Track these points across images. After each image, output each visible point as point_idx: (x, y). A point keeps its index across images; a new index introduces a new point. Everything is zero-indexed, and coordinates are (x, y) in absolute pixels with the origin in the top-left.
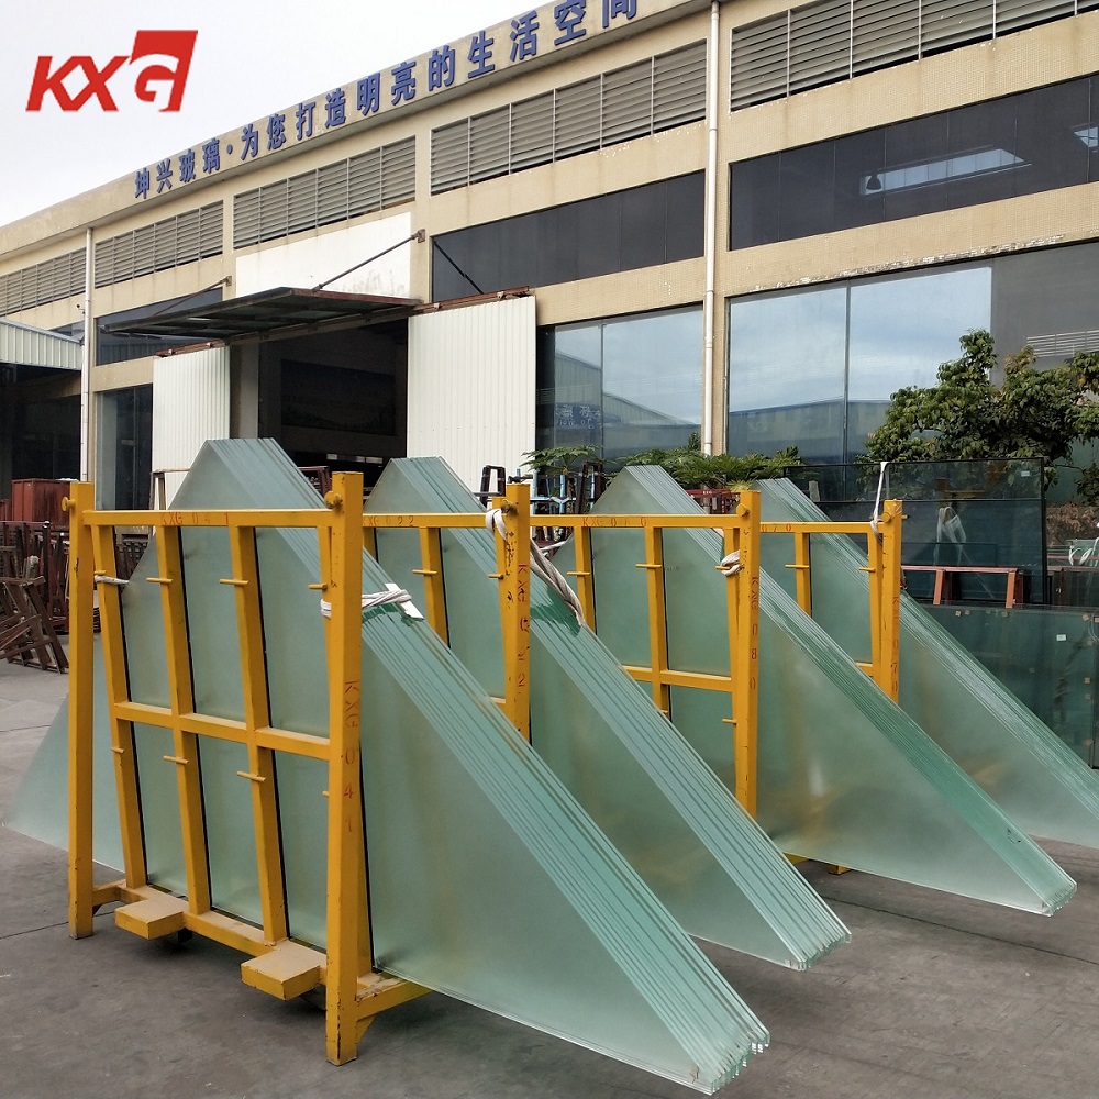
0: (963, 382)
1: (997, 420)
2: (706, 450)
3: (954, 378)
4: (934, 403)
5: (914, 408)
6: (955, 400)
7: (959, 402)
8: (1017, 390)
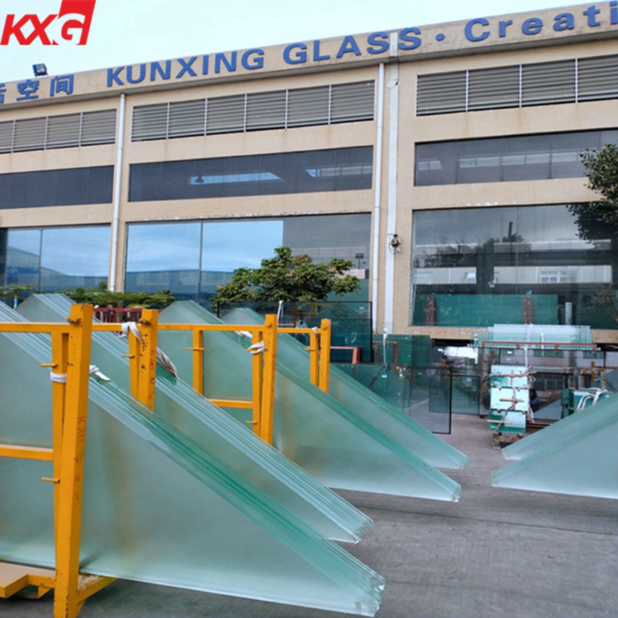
0: (276, 267)
1: (292, 283)
2: (111, 289)
3: (271, 265)
4: (260, 275)
5: (247, 276)
6: (271, 274)
7: (274, 276)
8: (306, 272)
